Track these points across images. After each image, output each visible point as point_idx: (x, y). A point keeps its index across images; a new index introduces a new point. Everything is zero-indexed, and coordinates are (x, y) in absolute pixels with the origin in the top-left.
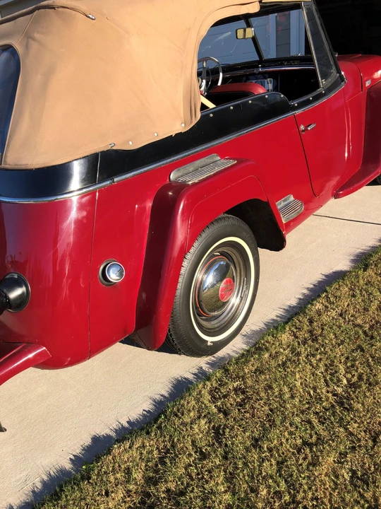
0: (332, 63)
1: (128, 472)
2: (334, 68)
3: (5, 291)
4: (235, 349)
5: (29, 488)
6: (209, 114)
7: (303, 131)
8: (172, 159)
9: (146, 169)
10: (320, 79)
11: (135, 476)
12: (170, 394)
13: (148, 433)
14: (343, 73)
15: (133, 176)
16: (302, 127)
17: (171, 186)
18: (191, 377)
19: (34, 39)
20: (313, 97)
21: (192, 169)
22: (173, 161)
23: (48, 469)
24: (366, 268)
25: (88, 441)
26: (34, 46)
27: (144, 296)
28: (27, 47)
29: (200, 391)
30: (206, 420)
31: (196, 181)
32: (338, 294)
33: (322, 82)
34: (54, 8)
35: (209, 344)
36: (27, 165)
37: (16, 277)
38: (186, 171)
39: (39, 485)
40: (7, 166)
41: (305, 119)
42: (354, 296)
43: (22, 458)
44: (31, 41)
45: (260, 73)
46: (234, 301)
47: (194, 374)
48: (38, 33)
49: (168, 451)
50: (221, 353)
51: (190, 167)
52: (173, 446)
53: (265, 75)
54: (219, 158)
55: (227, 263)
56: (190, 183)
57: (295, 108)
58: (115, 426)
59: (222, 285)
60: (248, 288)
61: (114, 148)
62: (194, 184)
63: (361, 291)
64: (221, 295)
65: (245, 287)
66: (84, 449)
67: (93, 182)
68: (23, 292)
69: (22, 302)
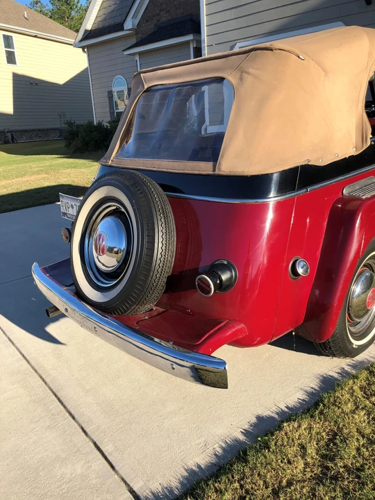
1: (303, 447)
3: (219, 273)
4: (372, 355)
5: (210, 451)
6: (371, 142)
8: (345, 177)
11: (309, 451)
12: (320, 387)
13: (312, 417)
15: (320, 187)
18: (336, 375)
19: (248, 73)
21: (357, 187)
23: (223, 438)
25: (254, 420)
26: (248, 79)
27: (317, 292)
28: (241, 79)
29: (352, 388)
30: (364, 411)
31: (369, 196)
34: (272, 50)
35: (354, 346)
36: (244, 172)
37: (226, 263)
38: (355, 189)
39: (220, 451)
40: (222, 173)
43: (196, 427)
44: (245, 75)
46: (374, 310)
47: (338, 373)
48: (253, 68)
49: (336, 434)
50: (360, 357)
51: (357, 185)
52: (340, 430)
55: (371, 274)
56: (364, 197)
58: (274, 409)
59: (370, 293)
61: (310, 163)
62: (367, 199)
64: (368, 302)
66: (251, 426)
67: (293, 190)
68: (232, 276)
69: (230, 284)
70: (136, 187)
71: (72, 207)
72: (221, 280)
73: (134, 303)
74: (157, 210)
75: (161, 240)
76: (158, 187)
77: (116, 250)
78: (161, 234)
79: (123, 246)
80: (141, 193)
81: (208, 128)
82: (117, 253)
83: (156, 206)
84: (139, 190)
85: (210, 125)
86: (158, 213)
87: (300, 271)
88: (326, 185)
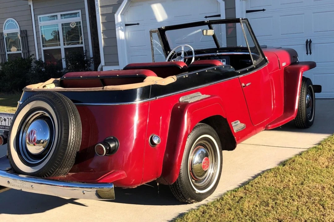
0: (259, 52)
2: (261, 54)
3: (109, 143)
6: (196, 73)
7: (244, 86)
8: (180, 92)
9: (169, 95)
10: (252, 60)
14: (266, 58)
15: (164, 97)
16: (243, 85)
17: (179, 104)
20: (249, 69)
21: (189, 98)
22: (181, 93)
24: (284, 165)
27: (167, 155)
31: (193, 102)
32: (267, 176)
33: (254, 62)
35: (196, 192)
36: (120, 88)
37: (112, 138)
38: (186, 98)
40: (107, 89)
41: (245, 80)
42: (276, 177)
45: (218, 55)
46: (210, 171)
51: (188, 96)
53: (220, 57)
54: (201, 94)
56: (190, 102)
57: (238, 74)
59: (204, 160)
60: (217, 168)
61: (157, 84)
63: (280, 175)
64: (203, 167)
65: (215, 167)
67: (148, 98)
68: (116, 145)
69: (115, 149)
70: (56, 99)
71: (5, 120)
72: (110, 147)
73: (57, 167)
74: (70, 111)
75: (73, 128)
76: (71, 101)
77: (42, 141)
78: (72, 125)
79: (48, 138)
80: (59, 103)
81: (103, 67)
82: (43, 143)
83: (69, 109)
84: (58, 101)
85: (105, 65)
86: (70, 113)
87: (156, 141)
88: (170, 95)
